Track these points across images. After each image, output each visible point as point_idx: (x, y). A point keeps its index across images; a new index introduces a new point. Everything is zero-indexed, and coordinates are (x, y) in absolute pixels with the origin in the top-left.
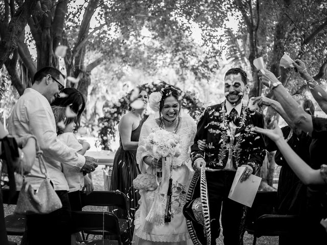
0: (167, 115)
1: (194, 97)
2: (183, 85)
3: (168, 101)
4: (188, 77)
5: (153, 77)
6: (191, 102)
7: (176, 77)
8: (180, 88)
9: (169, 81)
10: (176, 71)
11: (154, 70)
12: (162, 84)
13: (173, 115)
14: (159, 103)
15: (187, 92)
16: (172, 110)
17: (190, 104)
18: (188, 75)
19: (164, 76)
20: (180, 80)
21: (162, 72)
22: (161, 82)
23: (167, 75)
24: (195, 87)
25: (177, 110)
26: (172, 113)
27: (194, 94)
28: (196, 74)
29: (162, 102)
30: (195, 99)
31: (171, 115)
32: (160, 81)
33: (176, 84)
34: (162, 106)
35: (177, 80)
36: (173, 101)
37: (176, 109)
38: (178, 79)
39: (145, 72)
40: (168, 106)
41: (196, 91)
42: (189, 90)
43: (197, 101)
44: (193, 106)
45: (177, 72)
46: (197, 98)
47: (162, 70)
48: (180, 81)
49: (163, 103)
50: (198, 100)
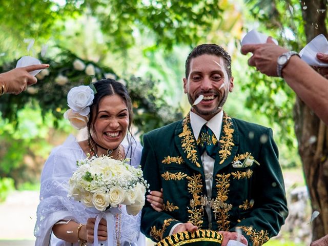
0: (105, 133)
1: (150, 91)
2: (121, 60)
3: (107, 104)
4: (133, 39)
5: (41, 39)
6: (144, 105)
7: (101, 38)
8: (115, 70)
9: (85, 51)
10: (103, 22)
11: (44, 21)
12: (65, 58)
13: (116, 134)
14: (88, 110)
15: (133, 79)
16: (115, 123)
17: (141, 112)
18: (136, 34)
19: (69, 37)
20: (114, 46)
21: (64, 27)
22: (63, 54)
23: (77, 34)
24: (153, 65)
25: (125, 125)
26: (114, 130)
27: (151, 84)
28: (159, 30)
29: (95, 106)
30: (153, 98)
31: (113, 135)
32: (58, 51)
33: (103, 57)
34: (94, 114)
35: (106, 48)
36: (117, 104)
37: (122, 120)
38: (108, 44)
39: (19, 27)
40: (107, 116)
41: (157, 75)
42: (137, 75)
43: (158, 103)
44: (147, 115)
45: (106, 26)
46: (158, 96)
47: (64, 20)
48: (115, 51)
49: (98, 109)
50: (161, 99)
